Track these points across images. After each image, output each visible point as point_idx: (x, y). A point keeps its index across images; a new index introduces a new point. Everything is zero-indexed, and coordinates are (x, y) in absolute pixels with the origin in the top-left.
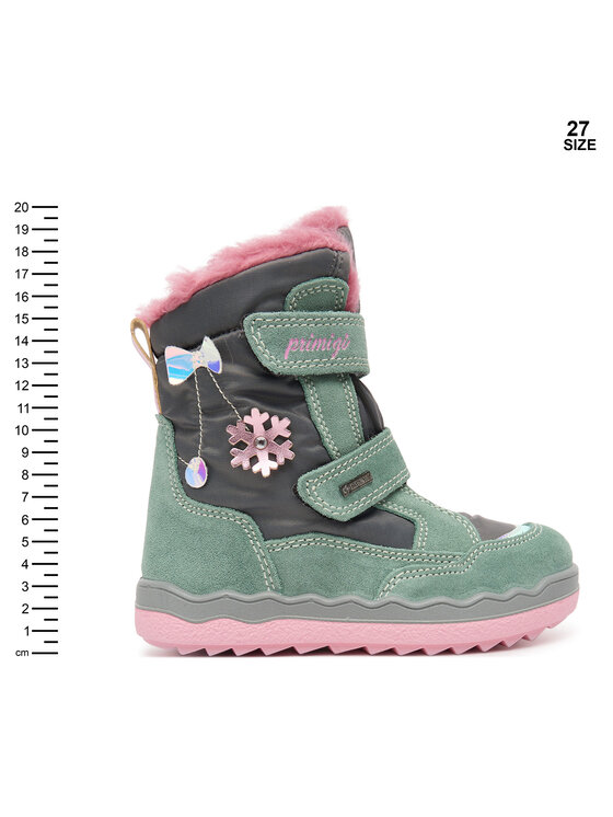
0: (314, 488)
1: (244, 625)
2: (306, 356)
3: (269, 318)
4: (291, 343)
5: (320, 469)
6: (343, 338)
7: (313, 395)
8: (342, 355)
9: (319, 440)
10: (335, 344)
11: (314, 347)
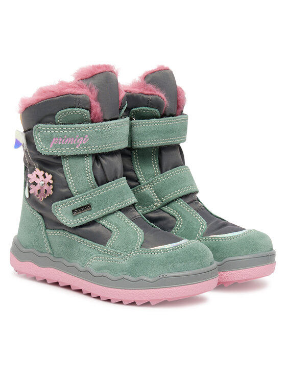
0: (59, 209)
1: (38, 267)
2: (62, 146)
3: (44, 127)
4: (54, 140)
5: (64, 201)
6: (84, 138)
7: (66, 164)
8: (82, 146)
9: (67, 186)
10: (78, 141)
11: (66, 141)
